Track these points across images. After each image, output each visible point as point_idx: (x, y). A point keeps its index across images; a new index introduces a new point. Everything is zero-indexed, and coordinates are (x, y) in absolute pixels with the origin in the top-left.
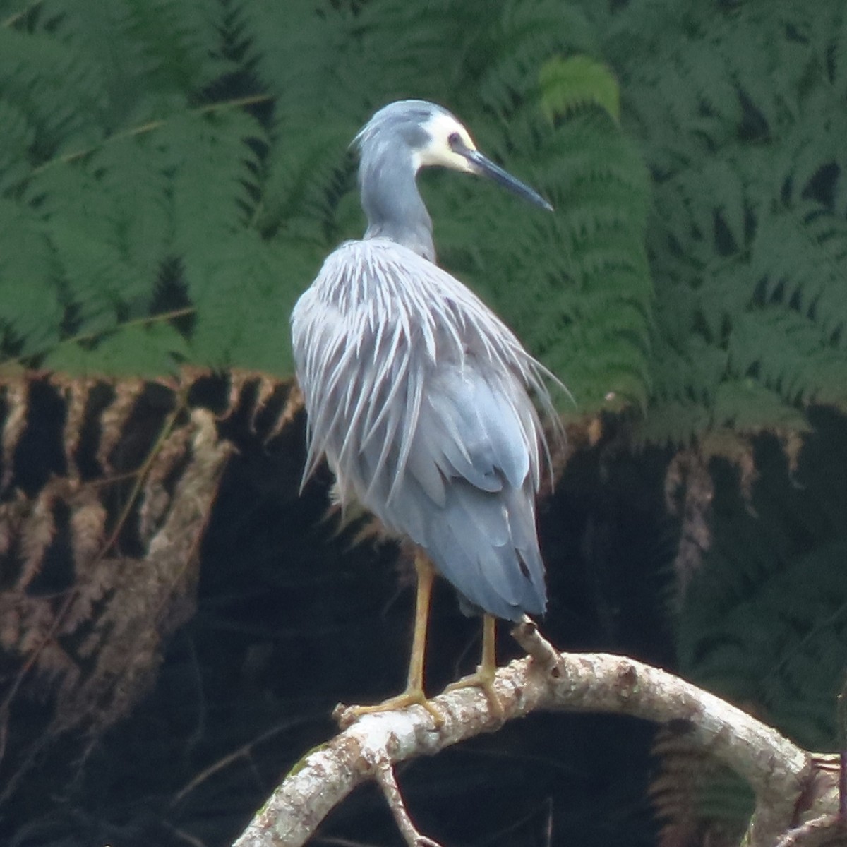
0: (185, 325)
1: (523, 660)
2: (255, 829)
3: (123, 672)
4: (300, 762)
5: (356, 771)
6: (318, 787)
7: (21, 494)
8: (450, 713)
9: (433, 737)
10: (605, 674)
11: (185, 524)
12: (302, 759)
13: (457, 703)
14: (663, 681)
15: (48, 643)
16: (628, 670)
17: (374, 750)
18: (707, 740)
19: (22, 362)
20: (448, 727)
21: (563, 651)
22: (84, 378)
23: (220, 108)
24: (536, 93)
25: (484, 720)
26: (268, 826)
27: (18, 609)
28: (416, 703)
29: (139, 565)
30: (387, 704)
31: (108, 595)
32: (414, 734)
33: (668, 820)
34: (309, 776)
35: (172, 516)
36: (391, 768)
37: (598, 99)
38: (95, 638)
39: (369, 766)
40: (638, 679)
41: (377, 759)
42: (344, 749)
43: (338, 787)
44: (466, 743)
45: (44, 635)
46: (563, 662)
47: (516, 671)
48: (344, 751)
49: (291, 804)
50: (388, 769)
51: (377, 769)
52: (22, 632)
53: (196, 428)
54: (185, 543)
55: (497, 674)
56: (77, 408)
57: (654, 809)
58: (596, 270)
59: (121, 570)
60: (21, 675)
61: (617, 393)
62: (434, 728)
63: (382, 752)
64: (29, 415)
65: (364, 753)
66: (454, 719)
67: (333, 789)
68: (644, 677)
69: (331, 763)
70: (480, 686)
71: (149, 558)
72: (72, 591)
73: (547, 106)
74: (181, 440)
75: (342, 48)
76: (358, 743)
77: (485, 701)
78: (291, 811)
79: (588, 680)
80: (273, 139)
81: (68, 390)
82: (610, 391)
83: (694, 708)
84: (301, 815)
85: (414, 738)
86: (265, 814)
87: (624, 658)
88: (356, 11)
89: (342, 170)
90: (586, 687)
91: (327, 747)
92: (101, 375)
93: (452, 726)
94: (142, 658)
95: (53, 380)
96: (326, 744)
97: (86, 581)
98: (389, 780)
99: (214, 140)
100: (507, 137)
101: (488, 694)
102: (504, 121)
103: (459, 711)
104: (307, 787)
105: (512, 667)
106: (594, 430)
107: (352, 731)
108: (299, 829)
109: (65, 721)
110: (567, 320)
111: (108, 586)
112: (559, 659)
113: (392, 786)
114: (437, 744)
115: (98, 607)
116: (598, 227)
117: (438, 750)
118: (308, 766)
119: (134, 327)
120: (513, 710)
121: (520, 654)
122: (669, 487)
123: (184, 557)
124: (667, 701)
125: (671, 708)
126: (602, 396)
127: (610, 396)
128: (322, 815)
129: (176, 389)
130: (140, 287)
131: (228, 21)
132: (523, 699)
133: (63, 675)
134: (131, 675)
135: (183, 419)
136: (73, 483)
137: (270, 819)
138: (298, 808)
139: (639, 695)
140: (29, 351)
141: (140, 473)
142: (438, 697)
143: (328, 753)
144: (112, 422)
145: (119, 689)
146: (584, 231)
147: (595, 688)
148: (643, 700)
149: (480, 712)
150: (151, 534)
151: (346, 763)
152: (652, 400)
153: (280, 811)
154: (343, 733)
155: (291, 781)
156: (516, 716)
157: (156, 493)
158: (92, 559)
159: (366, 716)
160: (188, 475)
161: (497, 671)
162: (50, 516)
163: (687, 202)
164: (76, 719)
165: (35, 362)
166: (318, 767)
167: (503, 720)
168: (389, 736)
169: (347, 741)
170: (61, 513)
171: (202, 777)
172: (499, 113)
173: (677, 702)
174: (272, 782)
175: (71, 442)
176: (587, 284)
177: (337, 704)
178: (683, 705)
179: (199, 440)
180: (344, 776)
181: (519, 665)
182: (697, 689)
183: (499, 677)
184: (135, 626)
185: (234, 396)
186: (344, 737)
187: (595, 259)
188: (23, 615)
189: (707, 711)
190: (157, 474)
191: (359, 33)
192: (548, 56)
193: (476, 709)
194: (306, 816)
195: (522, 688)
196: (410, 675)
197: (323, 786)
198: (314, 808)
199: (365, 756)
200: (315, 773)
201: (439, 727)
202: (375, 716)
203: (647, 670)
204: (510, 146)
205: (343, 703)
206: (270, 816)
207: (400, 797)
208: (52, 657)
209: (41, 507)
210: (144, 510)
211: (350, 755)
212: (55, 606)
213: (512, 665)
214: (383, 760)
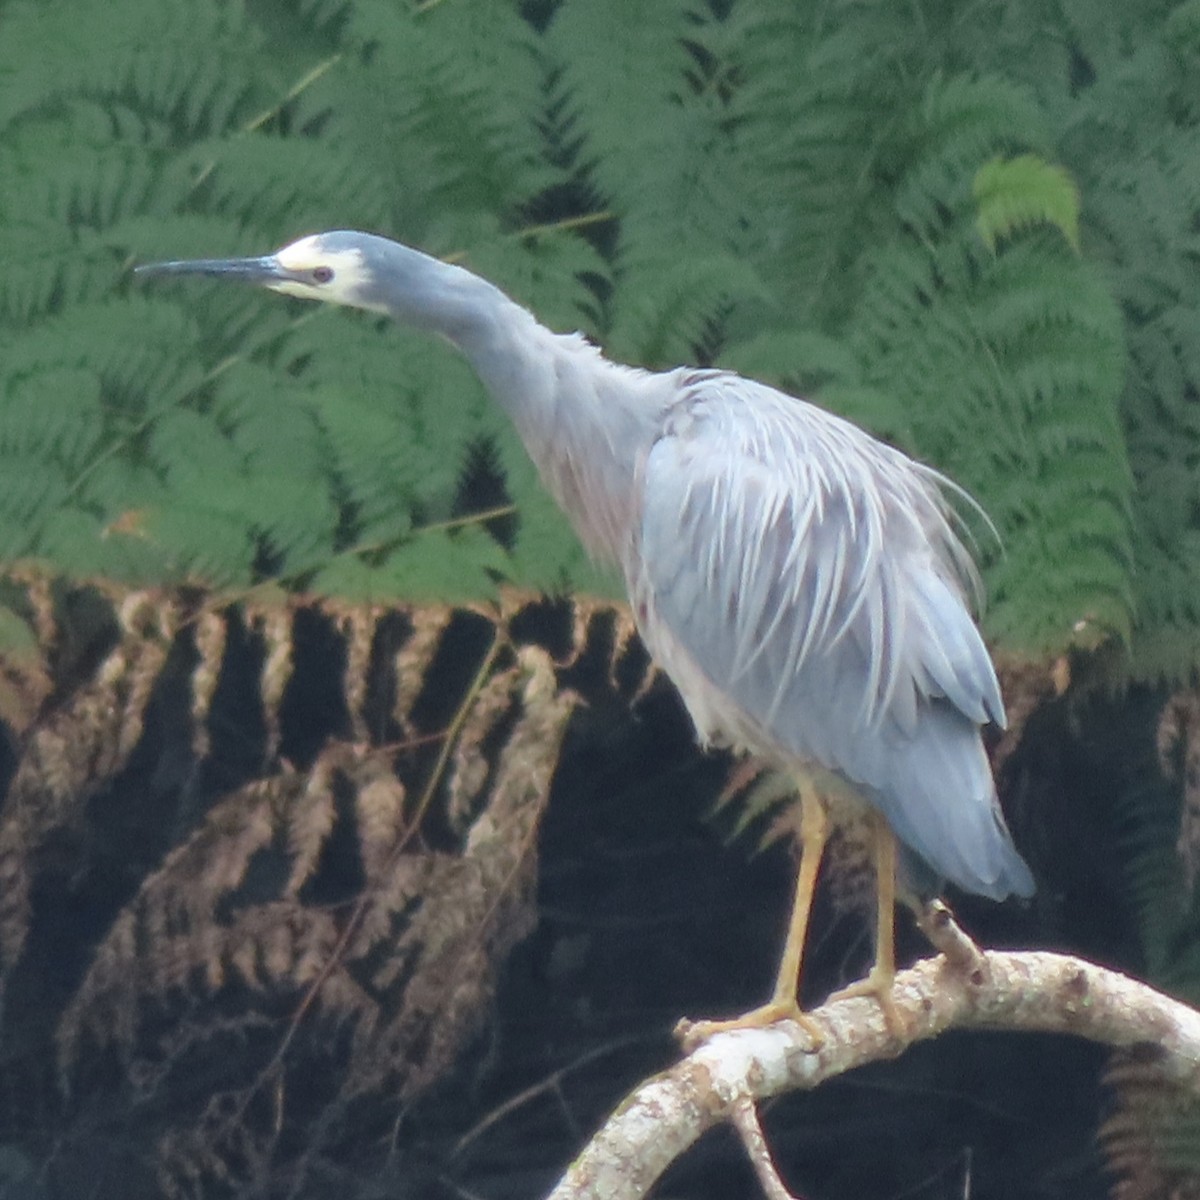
0: (503, 531)
1: (932, 960)
2: (568, 1189)
3: (440, 1010)
4: (628, 1098)
5: (706, 1110)
6: (653, 1132)
7: (288, 767)
8: (833, 1031)
9: (810, 1064)
10: (1044, 980)
11: (516, 806)
12: (633, 1093)
13: (844, 1018)
14: (1122, 991)
15: (332, 972)
16: (1076, 975)
17: (731, 1082)
18: (1183, 1071)
19: (284, 584)
20: (830, 1051)
21: (987, 949)
22: (369, 605)
23: (545, 232)
24: (971, 207)
25: (880, 1041)
26: (585, 1184)
27: (291, 924)
28: (787, 1018)
29: (455, 864)
30: (747, 1018)
31: (413, 904)
32: (784, 1060)
33: (1125, 1174)
34: (642, 1117)
35: (498, 796)
36: (753, 1108)
37: (1050, 214)
38: (396, 963)
39: (723, 1104)
40: (1089, 988)
41: (734, 1095)
42: (689, 1080)
43: (680, 1132)
44: (854, 1072)
45: (326, 960)
46: (987, 963)
47: (924, 975)
48: (689, 1084)
49: (617, 1155)
50: (750, 1108)
51: (734, 1107)
52: (296, 955)
53: (525, 674)
54: (518, 832)
55: (897, 979)
56: (360, 647)
57: (1108, 1158)
58: (1055, 449)
59: (429, 868)
60: (298, 1015)
61: (1090, 621)
62: (811, 1049)
63: (741, 1085)
64: (295, 656)
65: (716, 1086)
66: (839, 1040)
67: (674, 1135)
68: (1097, 984)
69: (671, 1099)
70: (873, 994)
71: (469, 853)
72: (362, 899)
73: (985, 226)
74: (504, 690)
75: (708, 148)
76: (707, 1071)
77: (882, 1016)
78: (617, 1165)
79: (1020, 989)
80: (617, 274)
81: (348, 623)
82: (1079, 619)
83: (1164, 1027)
84: (630, 1170)
85: (785, 1066)
86: (581, 1168)
87: (1071, 959)
88: (725, 95)
89: (714, 317)
90: (1018, 998)
91: (668, 1077)
92: (393, 601)
93: (838, 1050)
94: (465, 991)
95: (327, 608)
96: (662, 1074)
97: (380, 885)
98: (749, 1122)
99: (537, 277)
100: (934, 268)
101: (884, 1006)
102: (929, 245)
103: (845, 1028)
104: (638, 1132)
105: (918, 970)
106: (1061, 675)
107: (699, 1056)
108: (627, 1187)
109: (364, 1080)
110: (1020, 519)
111: (411, 892)
112: (983, 958)
113: (755, 1132)
114: (816, 1073)
115: (399, 922)
116: (1056, 389)
117: (817, 1082)
118: (639, 1103)
119: (434, 533)
120: (919, 1028)
121: (928, 952)
122: (1163, 743)
123: (517, 851)
124: (1130, 1018)
125: (1133, 1027)
126: (1069, 624)
127: (1080, 626)
128: (658, 1169)
129: (495, 619)
130: (440, 479)
131: (551, 115)
132: (934, 1013)
133: (356, 1015)
134: (452, 1014)
135: (505, 660)
136: (359, 750)
137: (588, 1176)
138: (626, 1161)
139: (1092, 1007)
140: (292, 568)
141: (450, 733)
142: (818, 1011)
143: (668, 1085)
144: (411, 666)
145: (436, 1036)
146: (1039, 396)
147: (1031, 999)
148: (1097, 1016)
149: (874, 1031)
150: (468, 820)
151: (692, 1100)
152: (1137, 629)
153: (602, 1164)
154: (689, 1059)
155: (617, 1123)
156: (923, 1036)
157: (471, 761)
158: (389, 853)
159: (721, 1035)
160: (517, 737)
161: (896, 974)
162: (328, 795)
163: (1177, 350)
164: (377, 1078)
165: (300, 584)
166: (654, 1105)
167: (906, 1042)
168: (750, 1062)
169: (693, 1070)
170: (343, 790)
171: (493, 1117)
172: (923, 234)
173: (1143, 1019)
174: (590, 1122)
175: (355, 693)
176: (1045, 469)
177: (679, 1018)
178: (1152, 1023)
179: (532, 690)
180: (689, 1117)
181: (928, 967)
182: (1170, 1001)
183: (900, 983)
184: (453, 947)
185: (579, 635)
186: (689, 1063)
187: (1054, 435)
188: (297, 932)
189: (1184, 1030)
190: (473, 735)
191: (729, 126)
192: (985, 156)
193: (868, 1026)
194: (637, 1171)
195: (932, 998)
196: (780, 979)
197: (660, 1130)
198: (647, 1160)
199: (718, 1090)
200: (650, 1112)
201: (816, 1049)
202: (732, 1036)
203: (1101, 975)
204: (938, 281)
205: (689, 1018)
206: (588, 1172)
207: (765, 1147)
208: (340, 990)
209: (316, 782)
210: (455, 783)
211: (698, 1089)
212: (340, 918)
213: (918, 967)
214: (742, 1096)
